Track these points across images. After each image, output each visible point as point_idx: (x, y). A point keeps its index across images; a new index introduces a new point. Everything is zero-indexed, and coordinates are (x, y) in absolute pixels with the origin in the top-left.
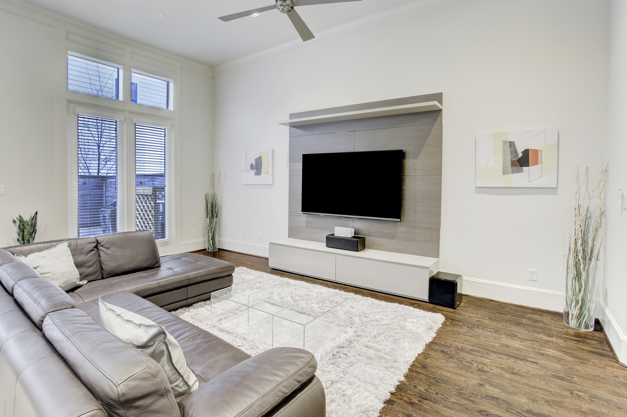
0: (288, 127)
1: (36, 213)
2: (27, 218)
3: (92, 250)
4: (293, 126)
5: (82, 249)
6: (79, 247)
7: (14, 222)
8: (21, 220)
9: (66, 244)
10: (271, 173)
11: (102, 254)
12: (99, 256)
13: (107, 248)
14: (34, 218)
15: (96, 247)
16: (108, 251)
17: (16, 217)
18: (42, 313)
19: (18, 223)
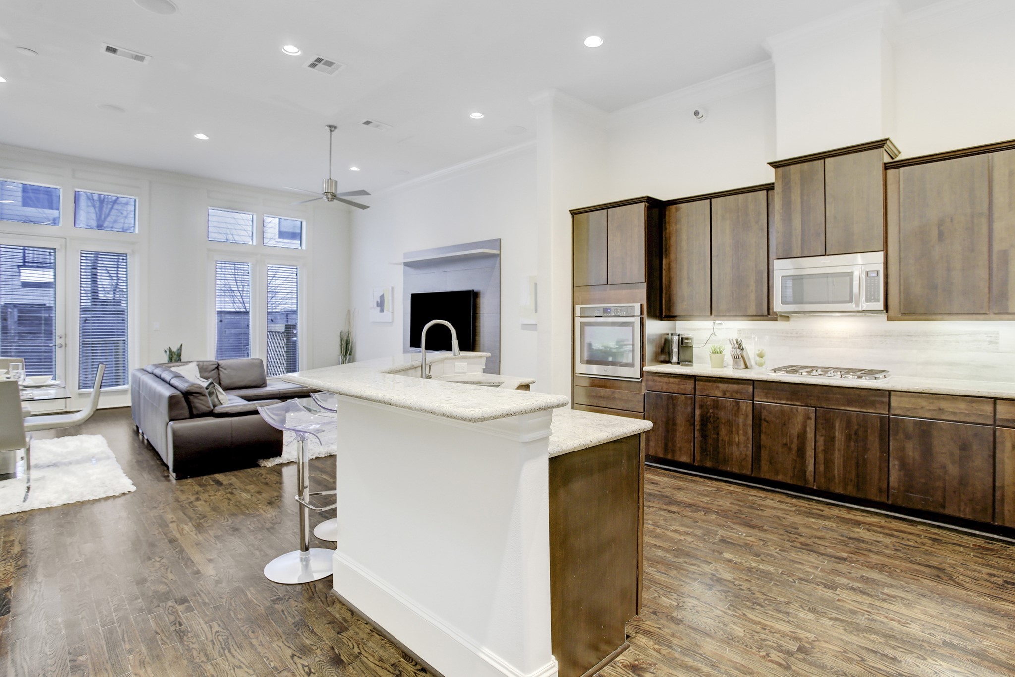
0: (402, 266)
1: (181, 346)
2: (174, 349)
3: (214, 370)
4: (407, 264)
5: (206, 368)
6: (205, 367)
7: (166, 352)
8: (170, 351)
9: (195, 363)
10: (390, 310)
11: (221, 373)
12: (219, 374)
13: (225, 369)
14: (180, 349)
15: (217, 368)
16: (225, 372)
17: (166, 348)
18: (170, 378)
19: (168, 353)
